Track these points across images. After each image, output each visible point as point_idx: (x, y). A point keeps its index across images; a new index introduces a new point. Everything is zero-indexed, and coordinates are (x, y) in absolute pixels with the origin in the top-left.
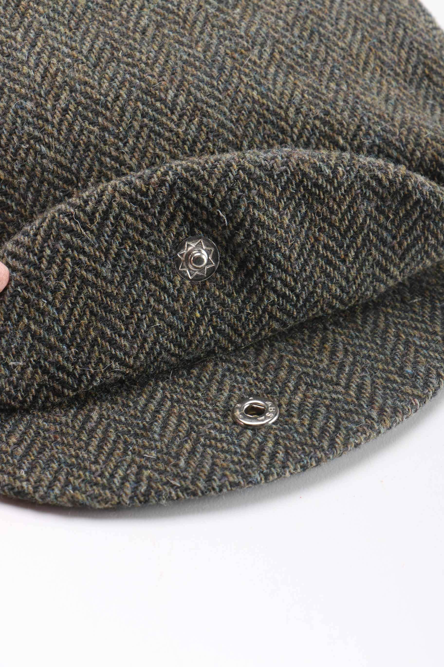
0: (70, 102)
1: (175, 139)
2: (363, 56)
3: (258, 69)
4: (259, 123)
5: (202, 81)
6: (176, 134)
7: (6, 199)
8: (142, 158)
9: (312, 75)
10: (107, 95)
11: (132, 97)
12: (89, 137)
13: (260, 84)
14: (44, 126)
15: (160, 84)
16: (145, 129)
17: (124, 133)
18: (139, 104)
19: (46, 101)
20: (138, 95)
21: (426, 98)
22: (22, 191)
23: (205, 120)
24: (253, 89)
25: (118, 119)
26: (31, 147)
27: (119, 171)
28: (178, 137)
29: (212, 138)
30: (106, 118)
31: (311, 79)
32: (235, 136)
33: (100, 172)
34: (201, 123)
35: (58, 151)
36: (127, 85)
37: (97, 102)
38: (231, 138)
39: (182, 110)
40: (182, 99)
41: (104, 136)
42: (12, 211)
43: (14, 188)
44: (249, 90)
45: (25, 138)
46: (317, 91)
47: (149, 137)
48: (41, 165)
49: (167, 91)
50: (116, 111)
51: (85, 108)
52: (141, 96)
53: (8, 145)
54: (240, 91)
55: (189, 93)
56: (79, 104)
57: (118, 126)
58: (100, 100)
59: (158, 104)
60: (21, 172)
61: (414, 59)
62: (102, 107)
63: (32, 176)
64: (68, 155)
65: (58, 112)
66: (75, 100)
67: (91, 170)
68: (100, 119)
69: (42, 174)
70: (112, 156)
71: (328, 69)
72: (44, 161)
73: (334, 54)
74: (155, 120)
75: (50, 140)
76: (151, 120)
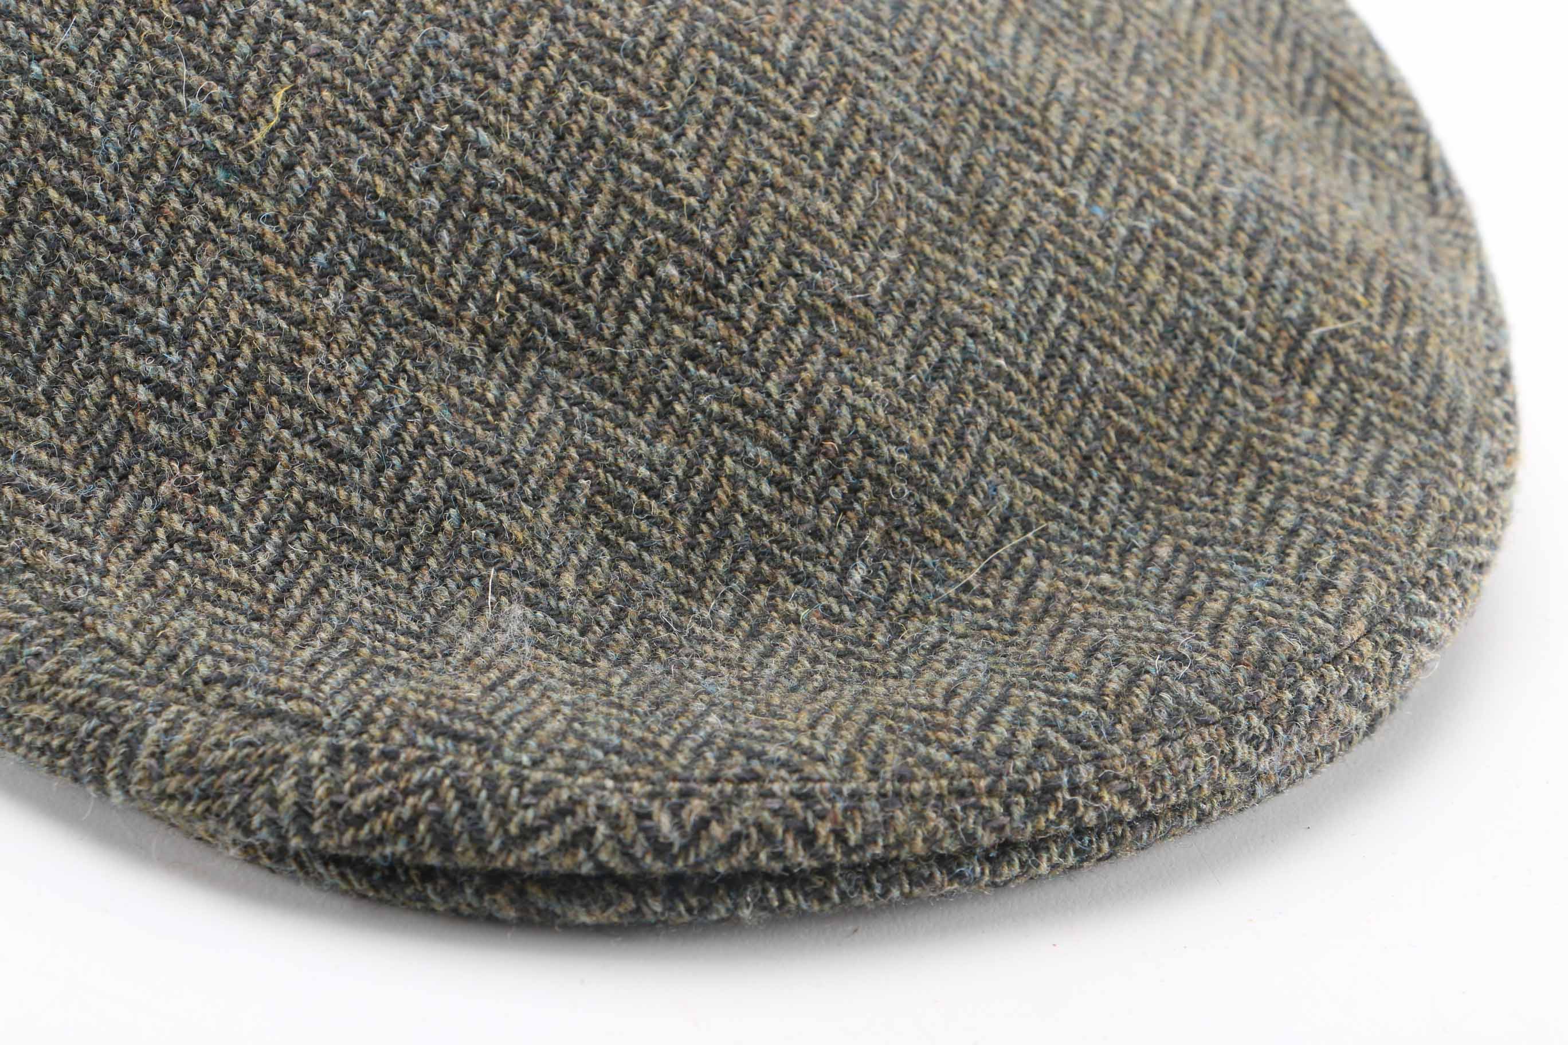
0: (550, 40)
1: (794, 136)
2: (1200, 38)
3: (979, 24)
4: (984, 127)
5: (857, 25)
6: (796, 126)
7: (387, 240)
8: (716, 171)
9: (1093, 54)
10: (638, 32)
11: (697, 41)
12: (592, 118)
13: (983, 51)
14: (486, 87)
15: (762, 20)
16: (725, 109)
17: (674, 113)
18: (713, 56)
19: (495, 35)
20: (710, 37)
21: (1338, 145)
22: (426, 227)
23: (862, 103)
24: (969, 58)
25: (662, 83)
26: (454, 131)
27: (662, 194)
28: (802, 133)
29: (878, 142)
30: (635, 81)
31: (1093, 62)
32: (933, 144)
33: (616, 195)
34: (855, 109)
35: (517, 144)
36: (686, 14)
37: (614, 45)
38: (923, 146)
39: (810, 77)
40: (811, 54)
41: (628, 118)
42: (400, 269)
43: (408, 219)
44: (961, 60)
45: (440, 110)
46: (1107, 86)
47: (735, 126)
48: (478, 173)
49: (777, 35)
50: (658, 66)
51: (587, 58)
52: (716, 38)
53: (399, 123)
54: (940, 57)
55: (827, 46)
56: (572, 46)
57: (662, 97)
58: (621, 41)
59: (757, 60)
60: (426, 184)
61: (1306, 65)
62: (626, 56)
63: (453, 196)
64: (542, 151)
65: (520, 60)
66: (561, 38)
67: (593, 190)
68: (620, 82)
69: (478, 191)
70: (646, 162)
71: (1127, 50)
72: (484, 162)
73: (1139, 23)
74: (747, 92)
75: (501, 117)
76: (738, 92)
